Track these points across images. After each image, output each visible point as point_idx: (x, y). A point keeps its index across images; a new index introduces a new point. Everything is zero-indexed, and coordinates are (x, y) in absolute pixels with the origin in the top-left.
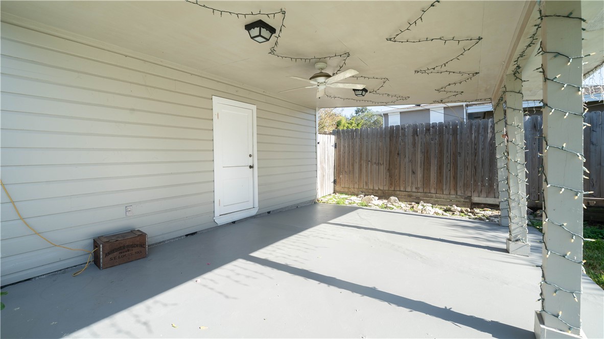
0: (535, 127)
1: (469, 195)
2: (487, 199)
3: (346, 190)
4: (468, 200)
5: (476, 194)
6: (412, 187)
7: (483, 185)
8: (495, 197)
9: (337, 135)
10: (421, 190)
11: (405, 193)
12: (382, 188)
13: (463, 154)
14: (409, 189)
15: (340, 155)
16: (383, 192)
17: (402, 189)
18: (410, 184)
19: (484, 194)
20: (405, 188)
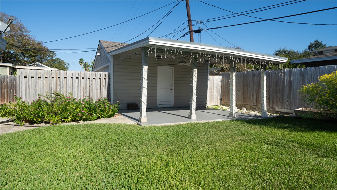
0: (301, 74)
1: (274, 107)
2: (281, 109)
3: (226, 104)
4: (273, 110)
5: (277, 107)
6: (252, 103)
7: (280, 103)
8: (284, 109)
9: (223, 75)
10: (255, 105)
11: (249, 106)
12: (240, 103)
13: (272, 86)
14: (251, 104)
15: (224, 86)
16: (241, 105)
17: (248, 104)
18: (251, 101)
19: (280, 107)
20: (249, 103)
